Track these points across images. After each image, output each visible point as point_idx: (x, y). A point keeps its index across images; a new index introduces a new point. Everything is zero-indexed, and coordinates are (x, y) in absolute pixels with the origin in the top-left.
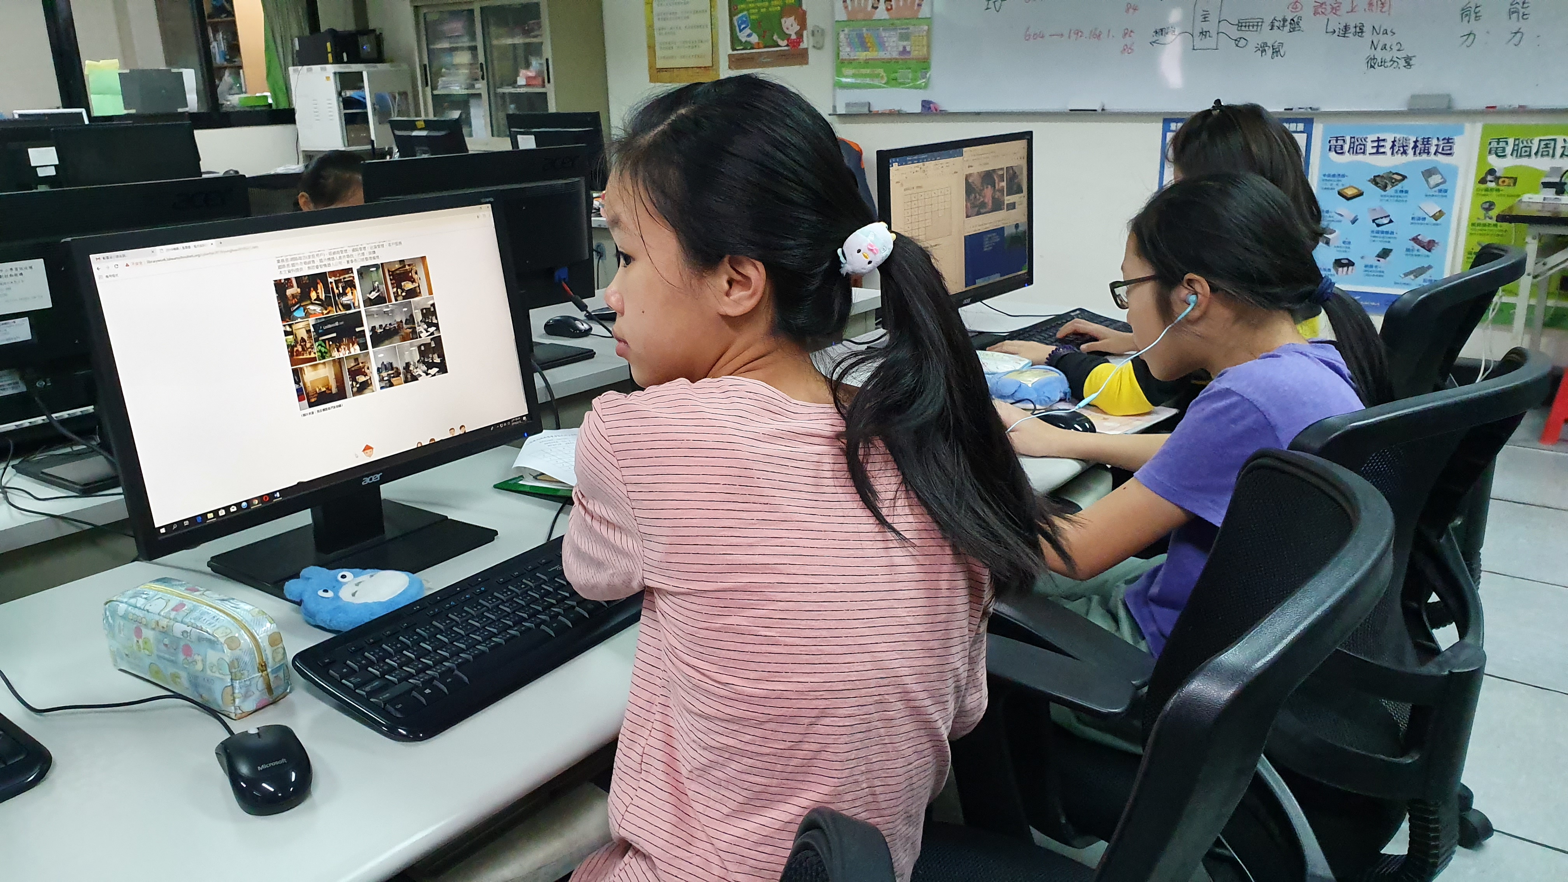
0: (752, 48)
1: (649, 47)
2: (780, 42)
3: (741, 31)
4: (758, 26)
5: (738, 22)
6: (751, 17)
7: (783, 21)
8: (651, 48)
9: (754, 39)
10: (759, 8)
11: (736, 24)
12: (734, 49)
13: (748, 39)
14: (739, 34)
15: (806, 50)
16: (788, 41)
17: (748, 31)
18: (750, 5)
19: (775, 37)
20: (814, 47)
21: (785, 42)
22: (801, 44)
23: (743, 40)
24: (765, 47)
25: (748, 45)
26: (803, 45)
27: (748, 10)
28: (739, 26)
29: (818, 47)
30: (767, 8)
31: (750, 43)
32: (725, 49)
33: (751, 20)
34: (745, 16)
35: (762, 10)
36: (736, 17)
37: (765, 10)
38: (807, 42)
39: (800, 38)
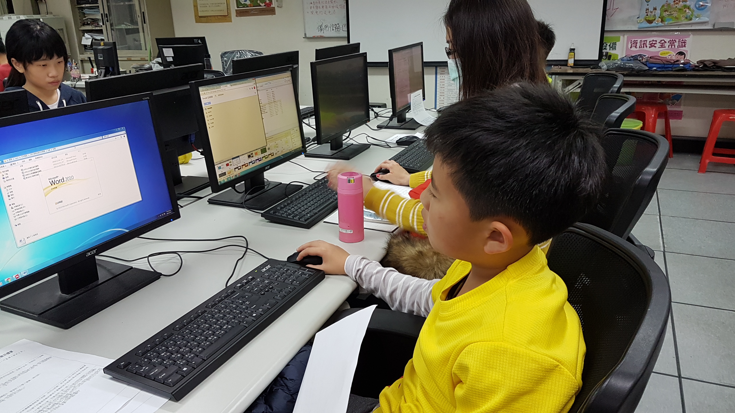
0: (247, 7)
1: (194, 6)
2: (261, 4)
8: (196, 7)
12: (238, 7)
13: (245, 3)
15: (274, 8)
16: (265, 3)
20: (278, 6)
21: (264, 4)
22: (272, 5)
23: (243, 3)
25: (245, 5)
26: (272, 6)
29: (280, 7)
31: (246, 4)
32: (234, 7)
38: (274, 4)
39: (271, 2)
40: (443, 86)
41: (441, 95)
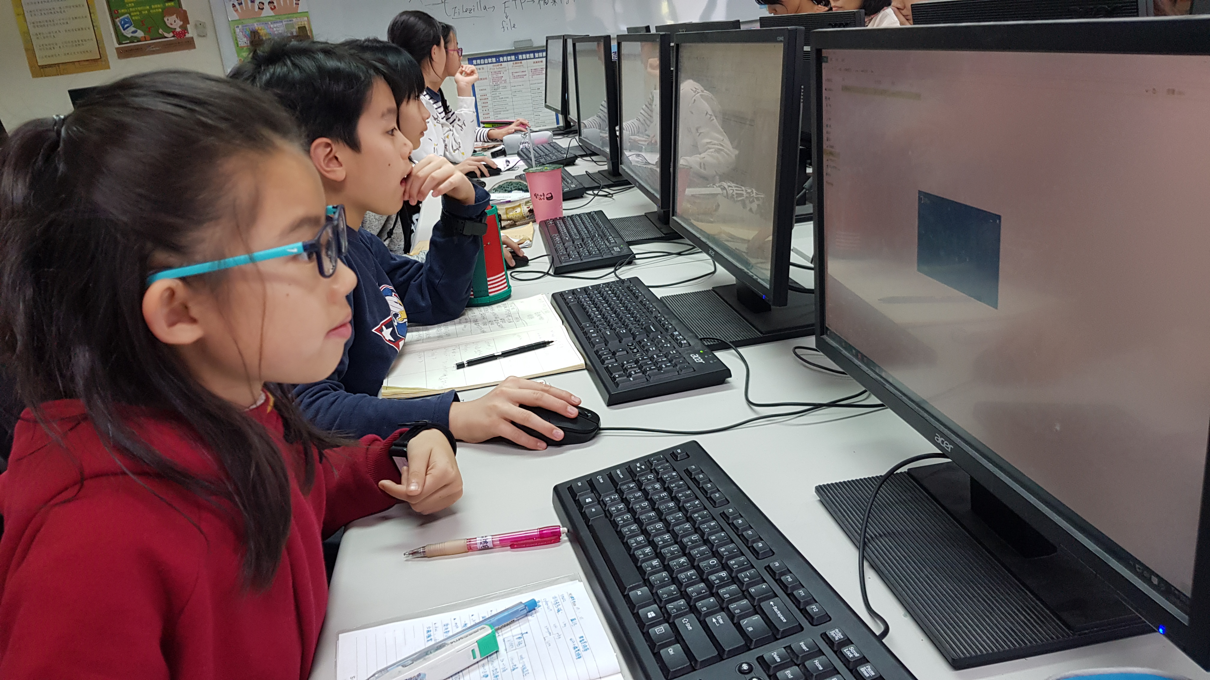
0: (138, 41)
1: (27, 50)
2: (166, 35)
3: (125, 29)
4: (140, 24)
5: (121, 23)
6: (134, 18)
8: (30, 50)
9: (140, 34)
10: (140, 12)
11: (119, 24)
12: (120, 43)
13: (134, 35)
14: (123, 31)
15: (192, 38)
16: (173, 32)
18: (131, 9)
19: (161, 31)
20: (199, 36)
21: (171, 34)
23: (129, 36)
24: (152, 39)
25: (132, 40)
26: (187, 36)
27: (130, 14)
28: (123, 26)
29: (203, 36)
30: (149, 10)
31: (136, 37)
32: (111, 44)
33: (133, 20)
34: (127, 18)
35: (143, 12)
36: (118, 19)
37: (146, 12)
38: (191, 33)
39: (185, 30)
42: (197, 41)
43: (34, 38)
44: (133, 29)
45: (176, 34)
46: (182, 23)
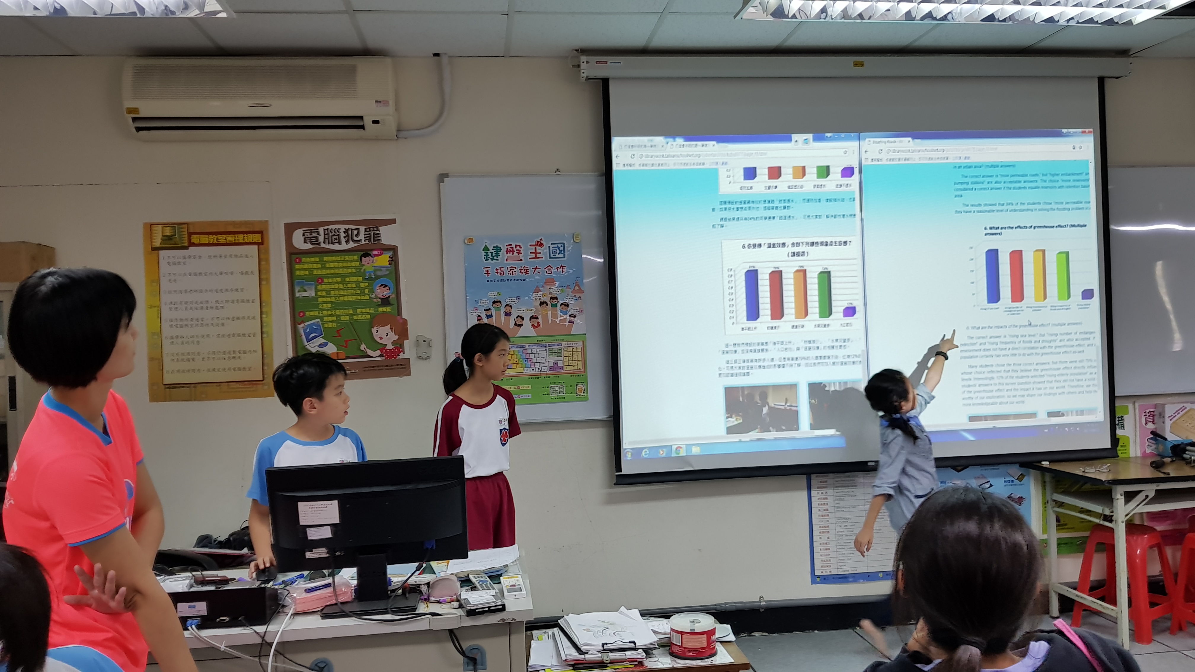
2: (370, 352)
3: (309, 341)
4: (334, 335)
5: (305, 331)
6: (326, 325)
7: (374, 330)
9: (332, 349)
10: (338, 316)
11: (302, 332)
14: (306, 343)
15: (409, 360)
16: (381, 350)
17: (321, 340)
18: (325, 312)
19: (363, 347)
20: (420, 358)
21: (378, 353)
22: (401, 354)
24: (347, 358)
26: (402, 356)
27: (321, 318)
28: (307, 335)
29: (425, 358)
30: (350, 315)
33: (324, 328)
34: (317, 324)
35: (343, 318)
36: (302, 325)
37: (347, 318)
38: (409, 351)
39: (399, 347)
40: (826, 513)
41: (823, 533)
42: (415, 366)
43: (166, 343)
44: (323, 341)
45: (385, 352)
46: (397, 337)
